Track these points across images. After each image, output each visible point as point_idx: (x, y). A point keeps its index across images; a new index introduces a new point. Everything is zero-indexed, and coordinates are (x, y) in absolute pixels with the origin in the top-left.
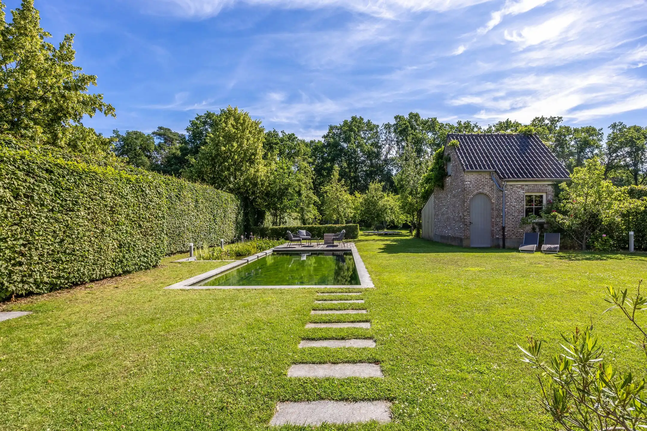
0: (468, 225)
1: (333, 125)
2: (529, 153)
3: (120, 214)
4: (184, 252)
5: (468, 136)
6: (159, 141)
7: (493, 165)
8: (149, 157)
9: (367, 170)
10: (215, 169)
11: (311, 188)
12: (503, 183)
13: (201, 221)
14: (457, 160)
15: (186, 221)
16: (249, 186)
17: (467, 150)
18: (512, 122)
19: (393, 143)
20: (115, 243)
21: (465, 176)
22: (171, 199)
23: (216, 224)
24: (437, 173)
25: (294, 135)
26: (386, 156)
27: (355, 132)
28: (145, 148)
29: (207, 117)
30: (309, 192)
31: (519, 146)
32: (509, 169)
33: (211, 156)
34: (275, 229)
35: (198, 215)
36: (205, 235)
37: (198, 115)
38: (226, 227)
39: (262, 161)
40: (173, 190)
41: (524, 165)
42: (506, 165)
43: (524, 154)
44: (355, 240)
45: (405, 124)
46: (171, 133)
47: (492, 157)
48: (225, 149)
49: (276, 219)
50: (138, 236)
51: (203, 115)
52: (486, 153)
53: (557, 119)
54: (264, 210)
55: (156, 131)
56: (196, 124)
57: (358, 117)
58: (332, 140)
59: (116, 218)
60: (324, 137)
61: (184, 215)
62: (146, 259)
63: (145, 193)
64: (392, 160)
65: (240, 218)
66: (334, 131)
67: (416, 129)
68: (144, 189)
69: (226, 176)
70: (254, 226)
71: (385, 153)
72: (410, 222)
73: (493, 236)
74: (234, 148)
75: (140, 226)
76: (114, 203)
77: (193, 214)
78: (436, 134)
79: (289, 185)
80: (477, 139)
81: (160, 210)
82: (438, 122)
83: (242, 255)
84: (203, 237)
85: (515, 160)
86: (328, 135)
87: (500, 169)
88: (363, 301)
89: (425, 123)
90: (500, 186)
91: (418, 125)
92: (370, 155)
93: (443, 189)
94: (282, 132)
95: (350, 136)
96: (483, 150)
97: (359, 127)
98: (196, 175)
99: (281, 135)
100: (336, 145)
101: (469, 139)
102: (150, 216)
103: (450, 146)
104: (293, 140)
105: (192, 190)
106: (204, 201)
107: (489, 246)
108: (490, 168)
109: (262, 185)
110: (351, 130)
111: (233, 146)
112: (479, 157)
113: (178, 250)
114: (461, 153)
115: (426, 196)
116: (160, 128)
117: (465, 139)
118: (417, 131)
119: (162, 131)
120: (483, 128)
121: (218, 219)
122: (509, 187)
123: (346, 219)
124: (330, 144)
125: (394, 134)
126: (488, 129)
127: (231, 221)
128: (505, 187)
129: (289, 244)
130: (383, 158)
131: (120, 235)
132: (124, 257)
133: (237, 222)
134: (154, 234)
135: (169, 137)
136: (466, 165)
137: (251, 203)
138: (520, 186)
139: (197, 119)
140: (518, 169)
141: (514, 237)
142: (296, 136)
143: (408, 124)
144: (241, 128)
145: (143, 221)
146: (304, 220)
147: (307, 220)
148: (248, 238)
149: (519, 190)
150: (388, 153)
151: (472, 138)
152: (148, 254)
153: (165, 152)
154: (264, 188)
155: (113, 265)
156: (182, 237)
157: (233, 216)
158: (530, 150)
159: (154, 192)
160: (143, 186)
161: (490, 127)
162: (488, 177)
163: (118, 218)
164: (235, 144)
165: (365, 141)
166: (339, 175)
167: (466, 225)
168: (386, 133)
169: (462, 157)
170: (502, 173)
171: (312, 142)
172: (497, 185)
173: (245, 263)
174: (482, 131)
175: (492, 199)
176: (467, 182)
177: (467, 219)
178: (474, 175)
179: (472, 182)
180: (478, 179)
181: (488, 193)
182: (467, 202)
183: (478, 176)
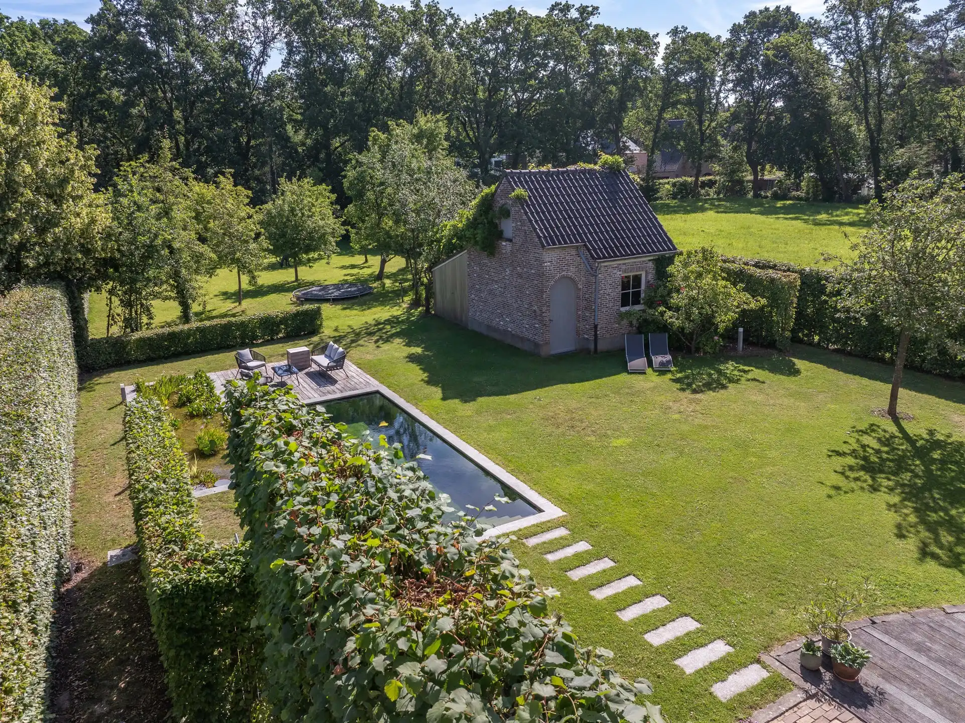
7: (579, 234)
12: (597, 265)
21: (544, 254)
24: (486, 233)
31: (606, 193)
32: (601, 241)
53: (590, 9)
73: (579, 336)
80: (549, 181)
85: (606, 221)
87: (590, 243)
90: (592, 269)
93: (494, 255)
96: (562, 204)
101: (538, 182)
103: (515, 198)
107: (573, 349)
108: (577, 241)
117: (533, 183)
120: (463, 18)
122: (603, 270)
126: (474, 23)
128: (599, 270)
136: (545, 237)
138: (617, 266)
140: (612, 240)
141: (608, 336)
149: (615, 271)
151: (541, 177)
161: (478, 21)
162: (574, 252)
167: (545, 325)
170: (594, 248)
172: (588, 266)
174: (461, 24)
175: (579, 283)
176: (547, 262)
177: (546, 316)
178: (556, 251)
179: (554, 262)
180: (561, 256)
181: (574, 275)
182: (546, 292)
183: (561, 252)
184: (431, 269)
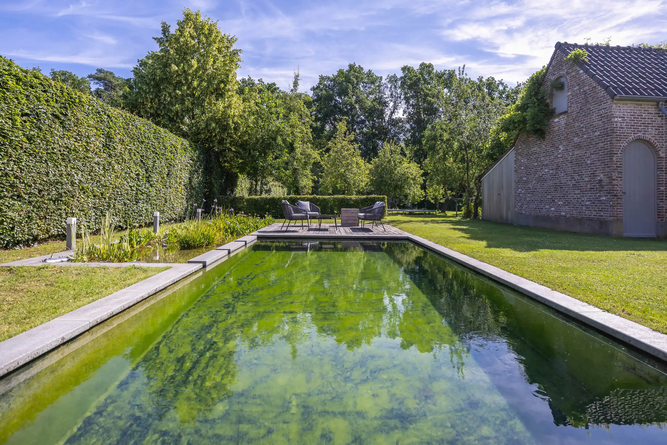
0: (618, 196)
1: (324, 75)
6: (97, 86)
7: (660, 91)
11: (309, 141)
13: (117, 177)
16: (214, 129)
19: (399, 100)
21: (614, 106)
23: (151, 186)
25: (274, 85)
27: (353, 84)
30: (305, 146)
34: (255, 199)
35: (110, 163)
36: (125, 204)
38: (170, 193)
45: (415, 76)
46: (113, 77)
48: (177, 68)
49: (256, 186)
52: (636, 73)
54: (236, 173)
55: (93, 74)
57: (357, 65)
58: (324, 93)
60: (313, 89)
64: (399, 121)
65: (197, 179)
66: (326, 82)
67: (429, 83)
69: (177, 112)
70: (221, 194)
71: (389, 112)
74: (193, 69)
80: (610, 53)
83: (194, 247)
84: (120, 207)
86: (318, 87)
89: (440, 76)
91: (431, 78)
93: (544, 138)
95: (347, 88)
96: (629, 68)
97: (358, 77)
100: (330, 98)
103: (570, 59)
105: (99, 112)
107: (653, 234)
108: (657, 94)
109: (236, 129)
110: (348, 80)
111: (190, 66)
112: (629, 78)
113: (54, 231)
114: (594, 71)
116: (100, 71)
117: (591, 52)
119: (102, 74)
121: (155, 177)
124: (321, 97)
125: (401, 89)
127: (180, 183)
129: (286, 224)
130: (387, 118)
133: (190, 186)
135: (110, 82)
136: (615, 88)
137: (217, 158)
143: (420, 76)
144: (204, 40)
148: (208, 211)
154: (239, 134)
157: (185, 175)
162: (652, 110)
164: (194, 63)
165: (365, 96)
168: (391, 88)
173: (196, 272)
174: (508, 89)
175: (660, 150)
176: (617, 117)
177: (617, 185)
178: (629, 105)
179: (626, 118)
180: (636, 113)
181: (653, 139)
182: (617, 154)
183: (635, 107)
184: (480, 180)
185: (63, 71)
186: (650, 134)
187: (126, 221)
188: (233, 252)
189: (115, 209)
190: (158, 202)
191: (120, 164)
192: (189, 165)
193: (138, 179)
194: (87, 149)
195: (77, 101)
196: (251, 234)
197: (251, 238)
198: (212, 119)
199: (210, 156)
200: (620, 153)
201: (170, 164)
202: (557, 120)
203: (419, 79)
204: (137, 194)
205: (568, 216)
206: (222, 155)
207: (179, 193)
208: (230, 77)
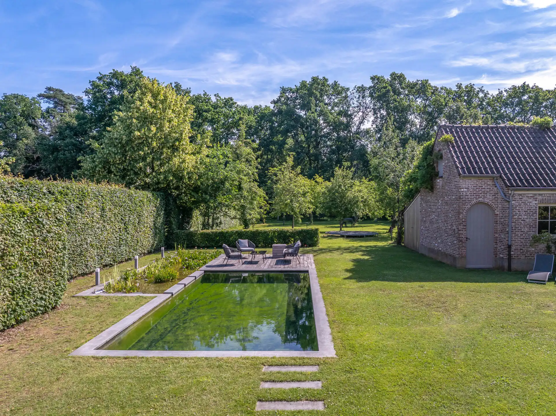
0: (462, 241)
1: (286, 86)
2: (544, 153)
3: (12, 256)
4: (87, 274)
5: (466, 128)
7: (497, 169)
8: (33, 126)
9: (331, 146)
10: (125, 158)
11: (255, 180)
12: (510, 192)
13: (108, 233)
14: (451, 160)
15: (90, 236)
16: (172, 180)
17: (464, 147)
18: (531, 86)
19: (368, 110)
20: (7, 292)
21: (461, 181)
22: (71, 213)
23: (128, 234)
24: (424, 172)
25: (232, 100)
26: (359, 128)
27: (316, 98)
28: (29, 115)
29: (113, 77)
30: (252, 184)
31: (532, 143)
32: (517, 174)
33: (120, 143)
34: (206, 233)
35: (104, 226)
36: (113, 249)
37: (101, 74)
38: (141, 236)
39: (190, 148)
40: (73, 200)
41: (537, 169)
42: (514, 169)
43: (539, 153)
44: (315, 248)
45: (386, 87)
46: (63, 95)
47: (497, 158)
48: (139, 134)
49: (208, 220)
50: (34, 277)
51: (107, 74)
52: (488, 152)
54: (192, 207)
55: (43, 93)
56: (98, 86)
57: (321, 77)
58: (284, 107)
59: (7, 261)
60: (274, 102)
61: (87, 229)
62: (43, 302)
63: (42, 224)
64: (367, 132)
65: (161, 220)
66: (287, 94)
67: (399, 94)
68: (40, 220)
69: (141, 168)
70: (179, 229)
71: (357, 122)
72: (389, 216)
73: (496, 255)
74: (152, 133)
75: (36, 263)
76: (5, 244)
77: (98, 225)
78: (427, 100)
79: (226, 178)
80: (478, 133)
81: (59, 240)
82: (430, 86)
83: (164, 282)
84: (111, 252)
85: (527, 161)
86: (279, 100)
87: (506, 174)
88: (320, 384)
89: (412, 86)
90: (505, 195)
91: (402, 88)
92: (337, 126)
93: (433, 192)
94: (215, 95)
95: (309, 103)
96: (486, 147)
97: (322, 90)
98: (100, 166)
99: (213, 99)
100: (289, 113)
101: (468, 133)
102: (48, 250)
103: (442, 140)
104: (231, 107)
106: (112, 207)
107: (489, 265)
108: (493, 172)
109: (189, 178)
110: (311, 94)
111: (149, 130)
112: (480, 157)
113: (79, 272)
114: (455, 152)
115: (411, 195)
116: (49, 89)
117: (462, 133)
118: (402, 96)
119: (51, 92)
120: (491, 93)
121: (130, 227)
122: (517, 197)
123: (302, 217)
124: (282, 112)
125: (369, 99)
126: (497, 95)
127: (147, 227)
128: (512, 197)
130: (354, 129)
131: (12, 281)
132: (17, 304)
134: (52, 270)
135: (60, 100)
136: (462, 168)
137: (175, 201)
138: (531, 195)
139: (100, 79)
140: (529, 174)
141: (523, 257)
142: (234, 101)
143: (390, 88)
144: (161, 106)
145: (39, 258)
146: (246, 220)
147: (250, 219)
149: (530, 200)
150: (361, 123)
151: (471, 130)
152: (46, 295)
153: (55, 121)
154: (193, 182)
155: (4, 317)
156: (84, 256)
157: (151, 220)
158: (546, 148)
159: (52, 221)
160: (39, 216)
161: (501, 93)
162: (490, 182)
163: (9, 261)
164: (153, 128)
165: (330, 108)
166: (293, 162)
167: (461, 241)
168: (359, 98)
169: (458, 157)
170: (509, 180)
171: (256, 108)
172: (502, 193)
173: (169, 298)
174: (489, 96)
175: (495, 210)
176: (463, 188)
177: (462, 234)
178: (472, 180)
179: (470, 189)
180: (478, 185)
181: (491, 202)
182: (463, 213)
183: (477, 181)
184: (403, 213)
185: (14, 94)
186: (488, 199)
187: (114, 260)
188: (187, 285)
189: (108, 254)
190: (132, 244)
191: (109, 224)
192: (153, 212)
193: (120, 231)
194: (93, 221)
195: (87, 194)
196: (200, 269)
197: (198, 273)
198: (169, 171)
199: (169, 200)
200: (465, 213)
201: (139, 215)
202: (438, 181)
203: (388, 91)
204: (120, 241)
205: (442, 251)
206: (178, 198)
207: (146, 234)
208: (184, 135)
